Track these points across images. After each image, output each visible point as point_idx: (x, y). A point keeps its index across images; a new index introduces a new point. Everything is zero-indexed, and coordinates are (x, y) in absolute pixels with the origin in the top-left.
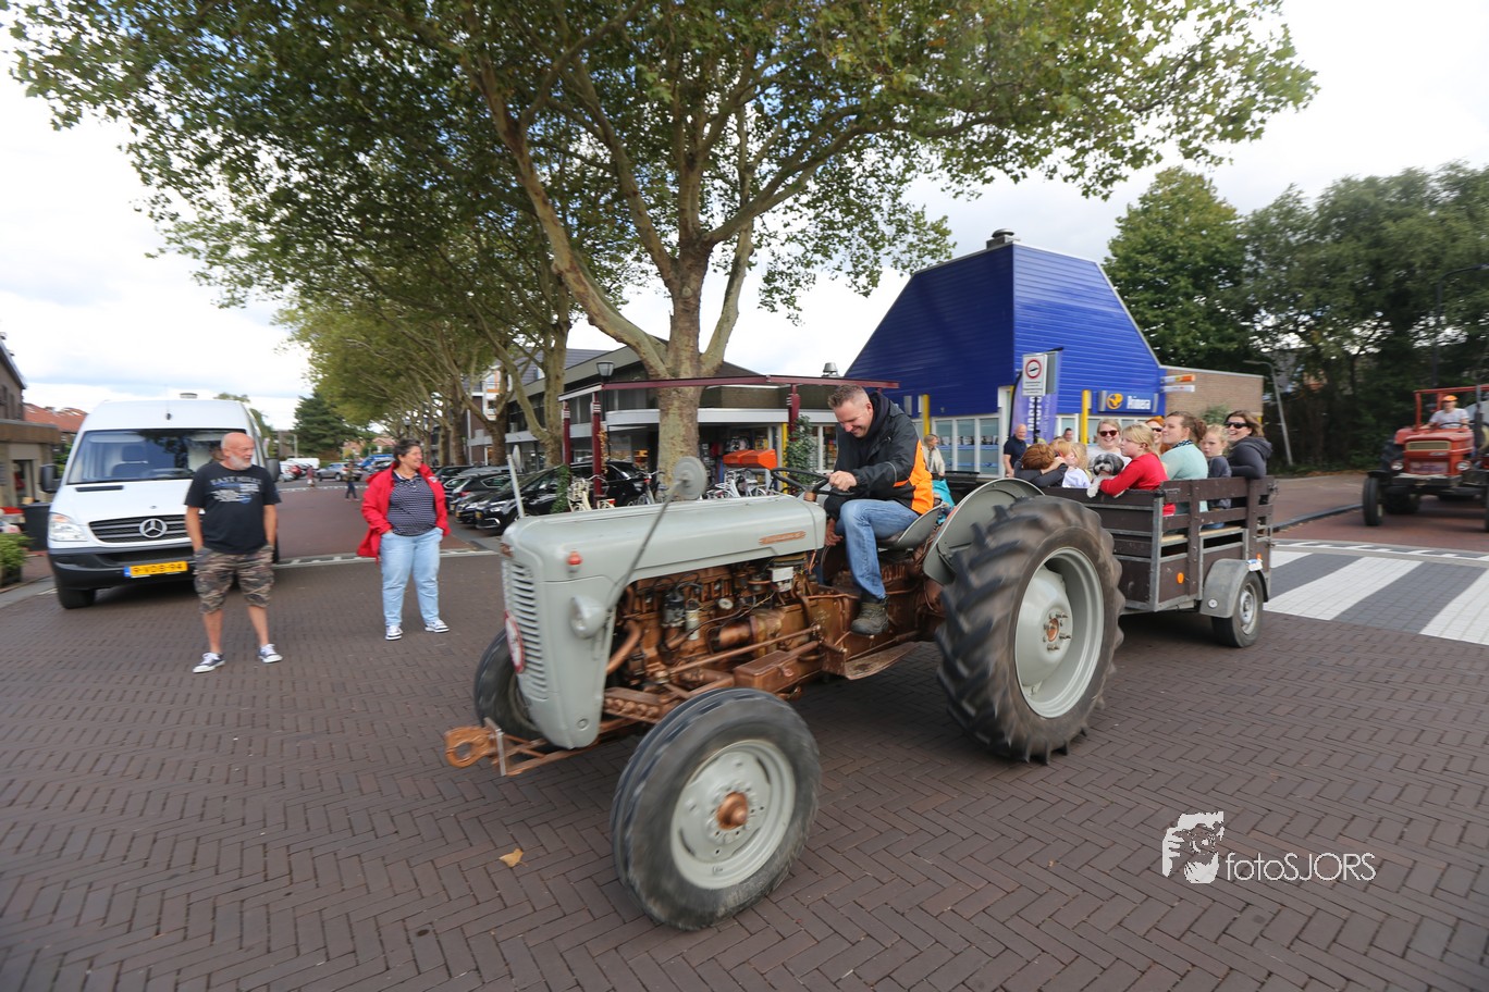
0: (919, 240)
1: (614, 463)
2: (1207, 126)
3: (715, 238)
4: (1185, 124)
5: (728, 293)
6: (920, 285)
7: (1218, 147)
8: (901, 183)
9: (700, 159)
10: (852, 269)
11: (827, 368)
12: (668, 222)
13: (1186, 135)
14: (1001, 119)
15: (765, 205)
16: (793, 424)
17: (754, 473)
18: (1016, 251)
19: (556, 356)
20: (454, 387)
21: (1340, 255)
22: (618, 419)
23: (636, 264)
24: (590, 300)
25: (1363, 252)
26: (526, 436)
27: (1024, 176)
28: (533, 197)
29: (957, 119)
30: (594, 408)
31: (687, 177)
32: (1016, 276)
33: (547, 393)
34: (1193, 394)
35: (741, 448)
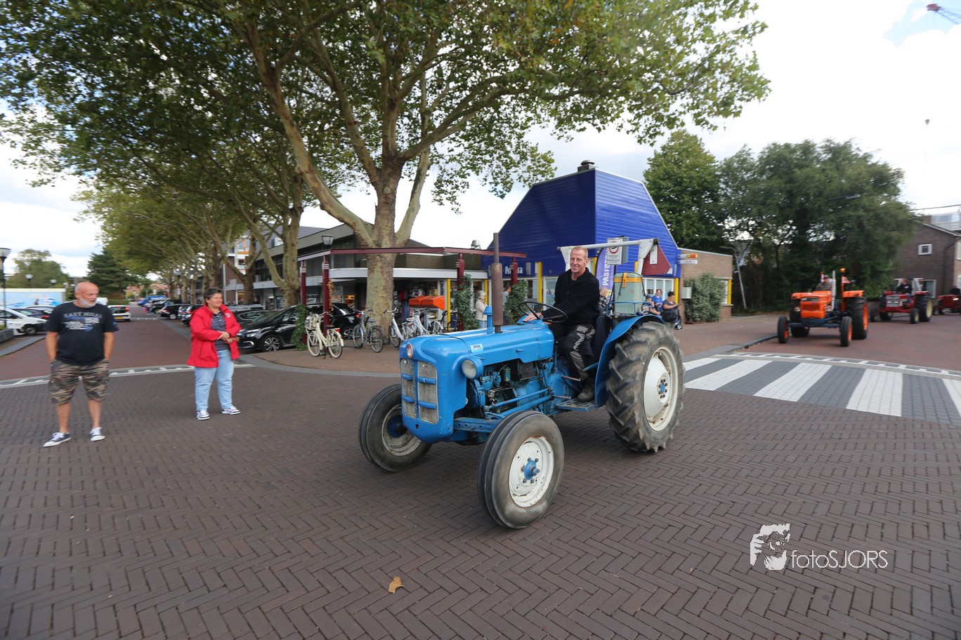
0: (534, 164)
2: (709, 107)
3: (404, 158)
4: (696, 104)
5: (413, 192)
6: (536, 195)
7: (715, 120)
8: (522, 128)
9: (397, 104)
10: (492, 181)
11: (474, 243)
12: (371, 145)
13: (697, 111)
14: (591, 92)
15: (440, 136)
16: (460, 279)
17: (431, 311)
18: (596, 174)
19: (292, 231)
21: (772, 187)
22: (337, 274)
23: (348, 171)
24: (321, 192)
25: (783, 186)
27: (604, 129)
28: (284, 121)
29: (556, 91)
30: (324, 266)
31: (389, 114)
32: (596, 189)
33: (285, 255)
34: (695, 265)
35: (420, 295)
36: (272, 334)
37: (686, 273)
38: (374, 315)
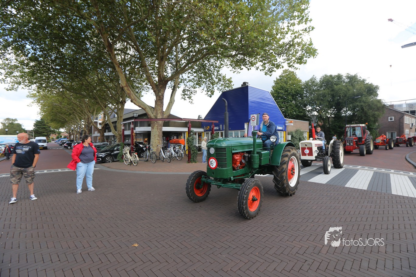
0: (224, 83)
1: (138, 142)
2: (294, 60)
3: (168, 80)
4: (289, 59)
5: (172, 95)
6: (224, 95)
7: (296, 65)
8: (220, 68)
9: (164, 58)
10: (206, 90)
11: (199, 116)
12: (155, 74)
13: (289, 62)
14: (245, 54)
15: (182, 72)
16: (189, 132)
17: (179, 146)
18: (249, 88)
19: (121, 111)
20: (88, 118)
21: (325, 93)
22: (139, 129)
23: (146, 86)
24: (131, 95)
25: (330, 92)
26: (111, 134)
27: (250, 69)
28: (115, 65)
29: (234, 53)
30: (132, 126)
31: (161, 63)
32: (249, 94)
33: (118, 121)
34: (293, 126)
35: (175, 138)
36: (109, 155)
37: (288, 129)
38: (154, 147)
